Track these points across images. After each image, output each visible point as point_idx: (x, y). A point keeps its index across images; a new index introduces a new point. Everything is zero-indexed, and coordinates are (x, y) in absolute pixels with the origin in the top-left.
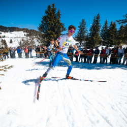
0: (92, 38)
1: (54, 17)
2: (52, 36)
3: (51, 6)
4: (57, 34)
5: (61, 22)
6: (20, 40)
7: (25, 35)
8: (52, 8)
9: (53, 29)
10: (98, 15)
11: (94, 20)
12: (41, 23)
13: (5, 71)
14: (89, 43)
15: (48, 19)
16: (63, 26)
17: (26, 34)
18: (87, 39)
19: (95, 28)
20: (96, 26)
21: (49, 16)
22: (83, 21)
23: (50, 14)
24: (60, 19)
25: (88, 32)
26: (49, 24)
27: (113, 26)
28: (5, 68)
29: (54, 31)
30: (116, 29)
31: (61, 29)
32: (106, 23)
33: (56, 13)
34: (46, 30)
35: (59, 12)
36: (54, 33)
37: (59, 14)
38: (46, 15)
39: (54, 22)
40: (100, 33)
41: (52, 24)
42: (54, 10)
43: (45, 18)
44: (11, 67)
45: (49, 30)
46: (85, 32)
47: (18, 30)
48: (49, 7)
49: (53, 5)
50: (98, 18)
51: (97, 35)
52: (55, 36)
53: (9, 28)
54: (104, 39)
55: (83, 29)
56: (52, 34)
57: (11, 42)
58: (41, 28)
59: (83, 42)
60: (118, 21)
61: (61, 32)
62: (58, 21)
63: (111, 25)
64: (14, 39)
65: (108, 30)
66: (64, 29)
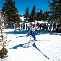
0: (32, 17)
1: (12, 4)
2: (11, 15)
4: (14, 14)
5: (16, 8)
9: (11, 11)
10: (35, 6)
12: (3, 6)
15: (8, 5)
16: (17, 10)
19: (33, 12)
21: (8, 3)
22: (27, 8)
24: (15, 6)
25: (30, 14)
26: (9, 8)
31: (16, 11)
32: (38, 10)
33: (13, 2)
34: (7, 11)
35: (14, 2)
36: (12, 13)
38: (6, 2)
41: (11, 8)
43: (5, 4)
45: (9, 11)
50: (35, 7)
51: (35, 16)
55: (28, 12)
61: (16, 13)
66: (18, 12)
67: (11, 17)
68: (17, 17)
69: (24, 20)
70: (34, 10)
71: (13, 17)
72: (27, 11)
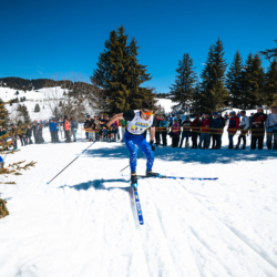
1: (124, 54)
2: (121, 93)
3: (117, 31)
4: (132, 88)
5: (139, 63)
6: (54, 105)
7: (65, 94)
8: (119, 35)
9: (121, 79)
10: (218, 42)
11: (211, 55)
12: (97, 67)
13: (17, 174)
14: (201, 103)
15: (112, 59)
16: (143, 72)
17: (67, 91)
18: (196, 96)
19: (213, 71)
20: (214, 66)
21: (113, 53)
22: (186, 58)
23: (115, 49)
24: (137, 57)
25: (198, 80)
26: (114, 68)
27: (254, 63)
28: (18, 168)
29: (125, 82)
30: (262, 70)
31: (139, 78)
32: (238, 58)
33: (128, 44)
34: (108, 82)
35: (133, 43)
36: (124, 87)
37: (133, 47)
38: (107, 50)
39: (123, 63)
40: (225, 80)
41: (120, 68)
42: (123, 39)
43: (104, 58)
44: (31, 164)
45: (114, 80)
46: (192, 81)
47: (51, 83)
48: (113, 34)
49: (121, 30)
50: (219, 48)
51: (219, 86)
52: (128, 92)
53: (33, 81)
54: (236, 93)
55: (187, 75)
56: (121, 89)
57: (37, 109)
58: (98, 78)
59: (189, 102)
60: (264, 53)
61: (139, 83)
62: (133, 62)
63: (248, 63)
64: (43, 103)
65: (243, 73)
66: (146, 78)
67: (120, 102)
68: (143, 98)
69: (174, 107)
70: (218, 61)
71: (129, 100)
72: (185, 70)
